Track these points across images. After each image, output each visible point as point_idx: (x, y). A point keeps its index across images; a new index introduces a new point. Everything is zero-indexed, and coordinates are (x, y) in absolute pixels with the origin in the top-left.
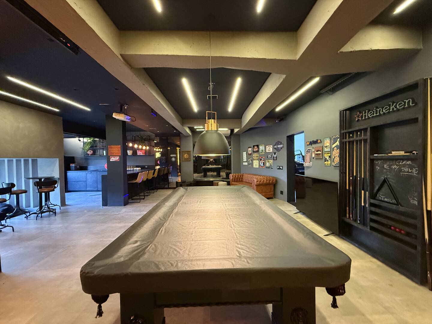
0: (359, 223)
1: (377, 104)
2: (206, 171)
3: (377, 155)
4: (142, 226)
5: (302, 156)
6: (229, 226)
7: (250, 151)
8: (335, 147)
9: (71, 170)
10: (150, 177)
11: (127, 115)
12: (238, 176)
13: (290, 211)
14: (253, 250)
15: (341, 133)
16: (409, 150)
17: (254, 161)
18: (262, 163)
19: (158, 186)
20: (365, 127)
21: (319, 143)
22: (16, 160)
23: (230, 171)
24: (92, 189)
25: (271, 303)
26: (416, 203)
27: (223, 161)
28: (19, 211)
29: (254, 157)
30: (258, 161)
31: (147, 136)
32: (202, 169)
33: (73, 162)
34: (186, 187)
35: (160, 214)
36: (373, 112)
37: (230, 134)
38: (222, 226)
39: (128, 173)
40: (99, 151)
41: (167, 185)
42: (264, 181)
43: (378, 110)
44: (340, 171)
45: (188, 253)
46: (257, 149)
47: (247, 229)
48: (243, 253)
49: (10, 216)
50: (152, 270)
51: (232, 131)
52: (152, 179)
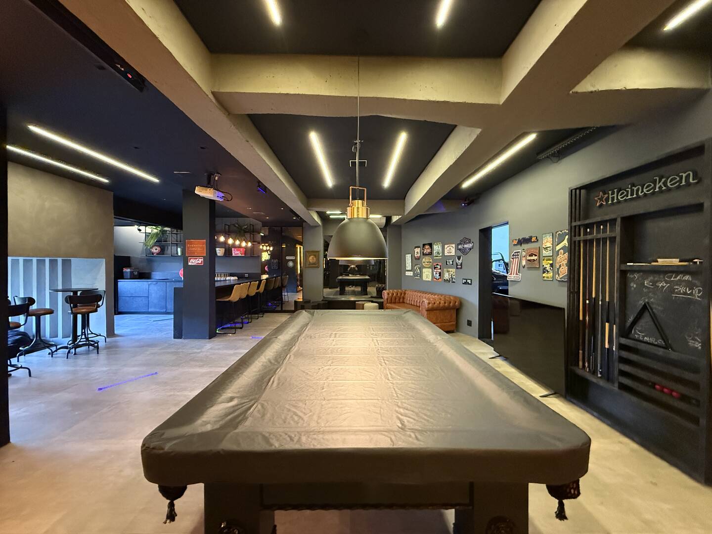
0: (600, 377)
1: (633, 179)
2: (344, 284)
3: (632, 264)
4: (240, 374)
5: (504, 262)
6: (385, 376)
7: (418, 252)
8: (560, 249)
9: (125, 278)
10: (253, 292)
11: (218, 190)
12: (398, 294)
13: (483, 353)
14: (426, 417)
15: (571, 227)
16: (688, 257)
17: (424, 270)
18: (438, 273)
19: (265, 307)
20: (613, 216)
21: (534, 242)
22: (37, 260)
23: (384, 285)
24: (158, 310)
25: (453, 508)
26: (698, 346)
27: (371, 269)
28: (40, 344)
29: (424, 262)
30: (430, 270)
31: (249, 225)
32: (337, 280)
33: (129, 266)
34: (312, 311)
35: (269, 353)
36: (625, 193)
37: (384, 225)
38: (372, 376)
39: (217, 284)
40: (170, 248)
41: (279, 306)
42: (440, 303)
43: (635, 189)
44: (569, 290)
45: (316, 419)
46: (429, 251)
47: (413, 382)
48: (408, 423)
49: (25, 350)
50: (259, 446)
51: (389, 219)
52: (255, 295)
